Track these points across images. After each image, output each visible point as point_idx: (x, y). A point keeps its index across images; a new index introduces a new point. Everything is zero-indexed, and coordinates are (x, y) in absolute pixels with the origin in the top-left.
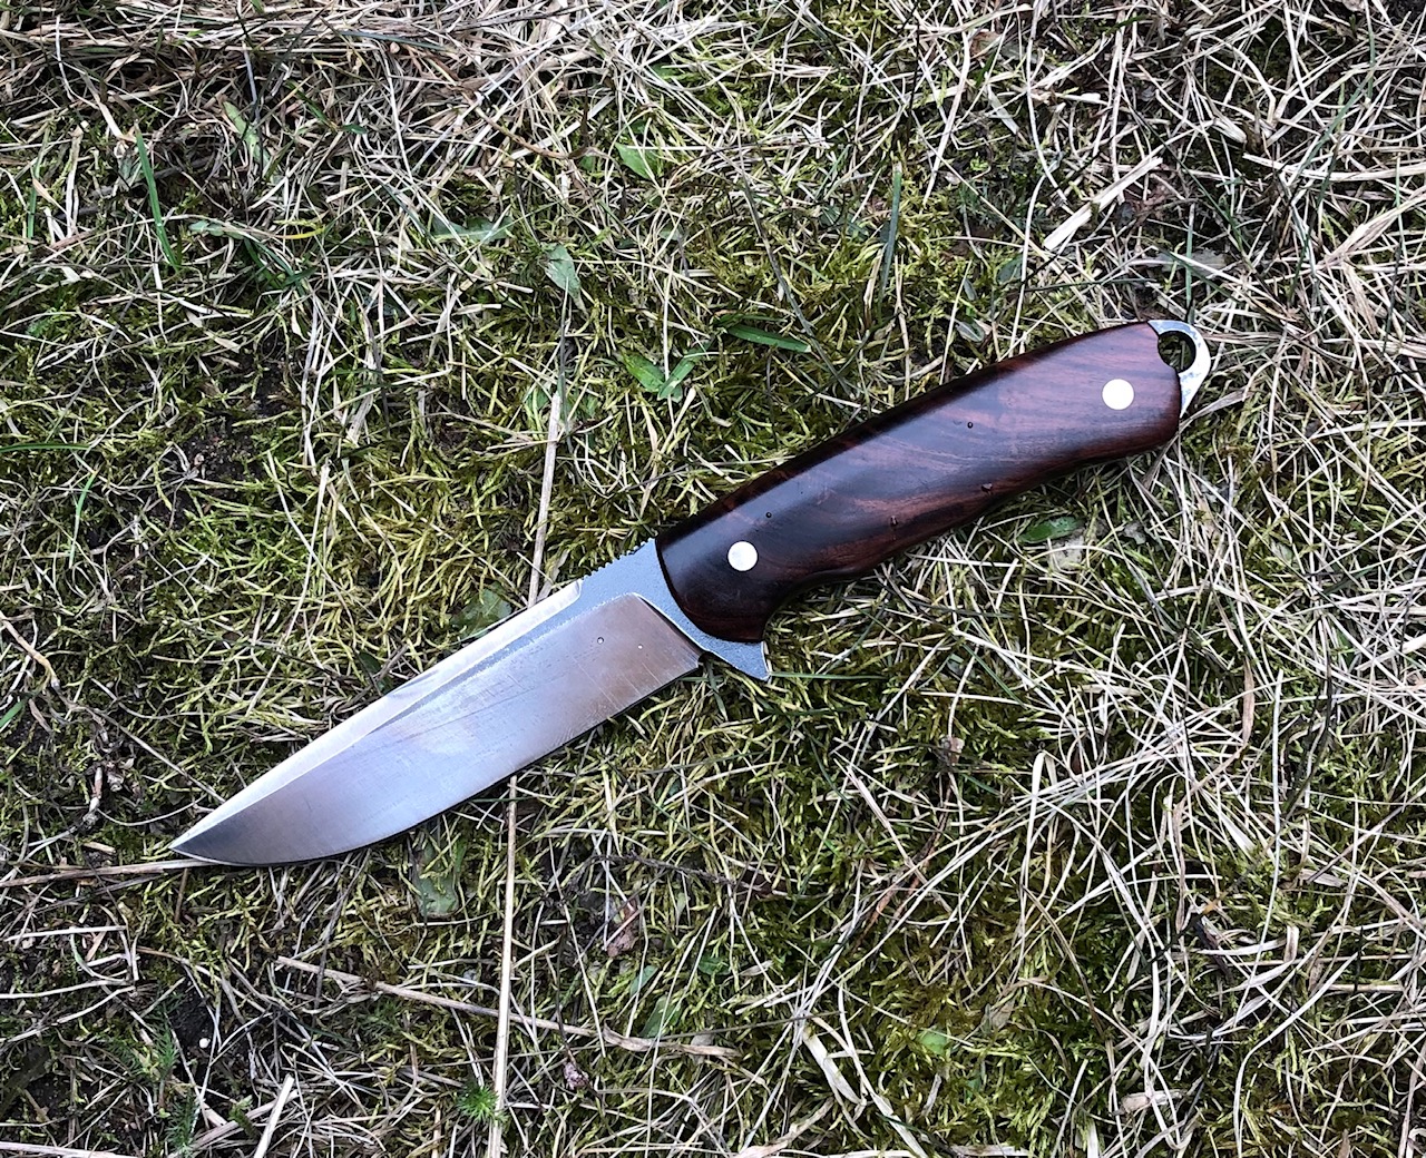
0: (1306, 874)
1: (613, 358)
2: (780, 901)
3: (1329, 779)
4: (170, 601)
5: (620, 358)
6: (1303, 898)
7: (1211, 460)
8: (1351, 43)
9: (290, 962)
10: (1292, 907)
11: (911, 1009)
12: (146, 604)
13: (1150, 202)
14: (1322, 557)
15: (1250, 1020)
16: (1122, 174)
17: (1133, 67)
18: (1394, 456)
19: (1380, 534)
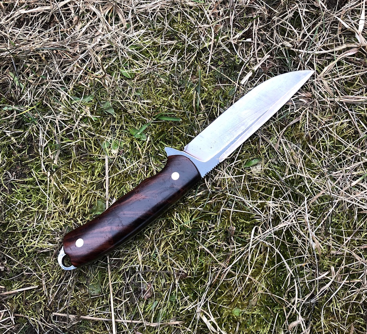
0: (333, 252)
1: (126, 130)
2: (190, 278)
3: (336, 224)
4: (11, 215)
5: (128, 130)
6: (333, 258)
7: (293, 138)
8: (318, 16)
9: (56, 314)
11: (230, 303)
12: (5, 216)
13: (268, 67)
14: (326, 161)
15: (322, 295)
16: (259, 61)
17: (259, 30)
18: (343, 130)
19: (341, 153)
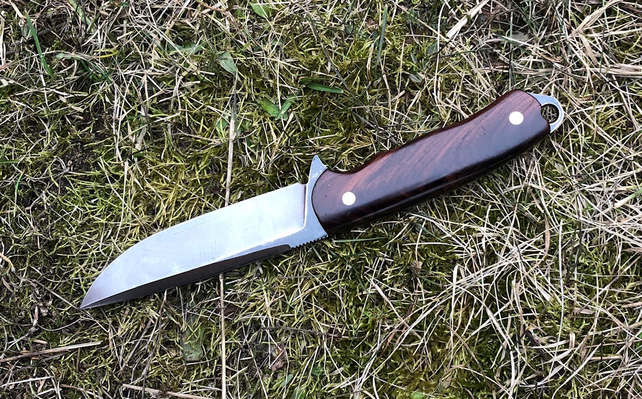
0: (576, 310)
1: (255, 102)
2: (346, 340)
3: (586, 267)
4: (63, 230)
5: (259, 102)
6: (576, 320)
9: (128, 386)
10: (572, 325)
11: (407, 383)
12: (52, 230)
13: (494, 13)
14: (577, 167)
15: (556, 376)
16: (480, 1)
18: (608, 120)
19: (603, 155)
